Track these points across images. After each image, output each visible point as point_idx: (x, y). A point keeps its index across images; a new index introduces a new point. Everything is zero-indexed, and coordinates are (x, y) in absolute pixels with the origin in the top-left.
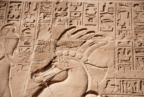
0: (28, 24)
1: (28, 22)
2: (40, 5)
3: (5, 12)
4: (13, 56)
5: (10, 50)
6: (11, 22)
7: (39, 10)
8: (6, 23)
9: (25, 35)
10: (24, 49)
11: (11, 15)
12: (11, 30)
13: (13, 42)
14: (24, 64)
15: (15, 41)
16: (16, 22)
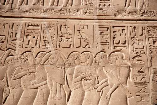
0: (138, 50)
1: (137, 48)
2: (146, 30)
3: (108, 37)
4: (128, 86)
5: (124, 79)
6: (118, 48)
7: (146, 35)
8: (113, 50)
9: (137, 62)
10: (139, 78)
11: (116, 40)
12: (120, 57)
13: (124, 71)
14: (142, 95)
15: (127, 69)
16: (124, 48)
